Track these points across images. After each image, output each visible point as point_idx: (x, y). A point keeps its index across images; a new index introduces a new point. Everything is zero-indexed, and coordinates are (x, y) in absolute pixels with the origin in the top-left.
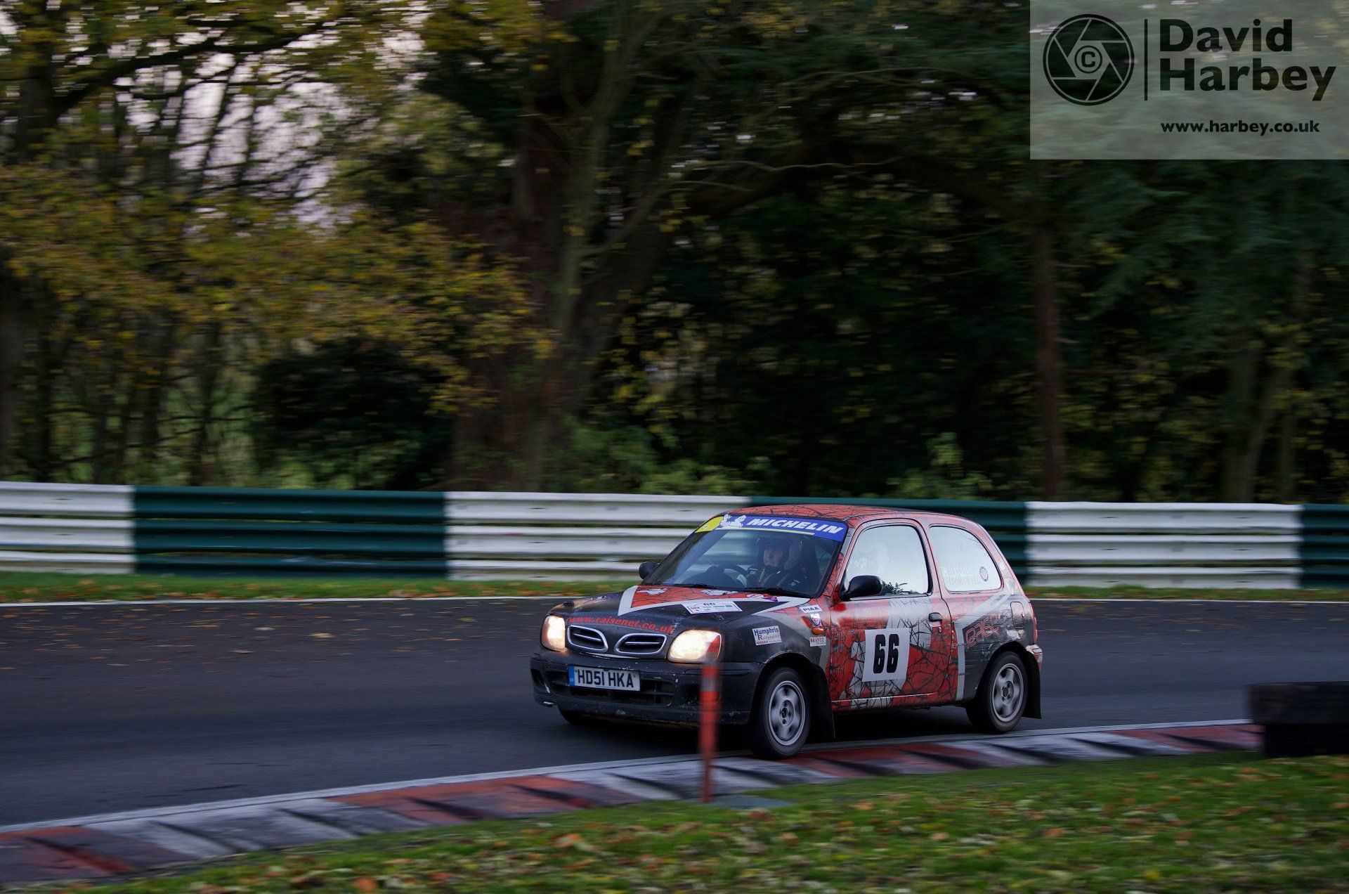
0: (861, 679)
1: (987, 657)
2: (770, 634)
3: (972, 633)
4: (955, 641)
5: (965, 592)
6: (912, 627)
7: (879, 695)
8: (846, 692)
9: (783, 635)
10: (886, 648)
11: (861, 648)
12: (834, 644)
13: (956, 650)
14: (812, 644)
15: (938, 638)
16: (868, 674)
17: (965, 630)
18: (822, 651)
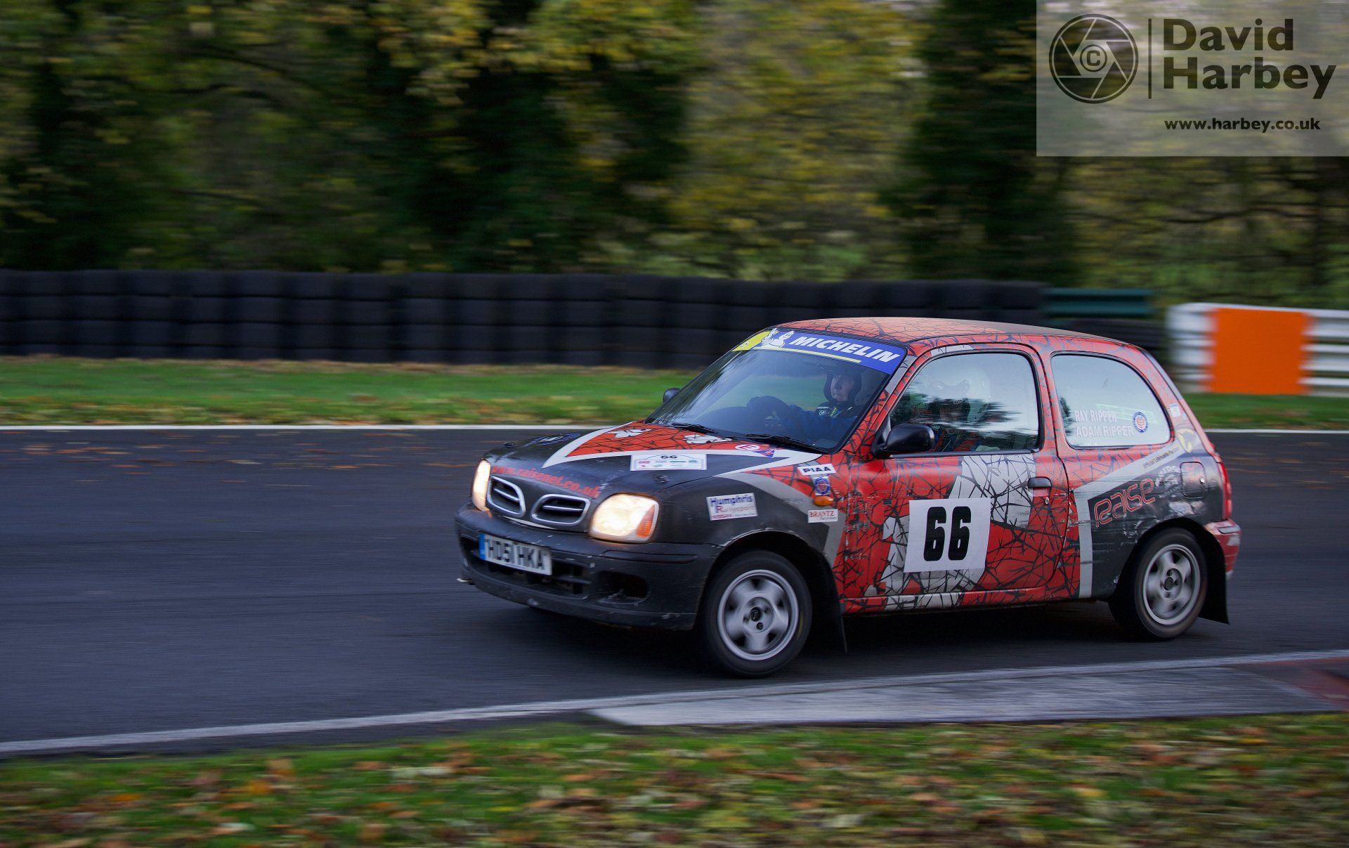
0: (902, 569)
1: (1133, 539)
2: (738, 505)
3: (1106, 506)
4: (1075, 517)
5: (1101, 448)
6: (995, 496)
7: (937, 590)
8: (875, 586)
9: (759, 506)
10: (947, 527)
11: (901, 526)
12: (852, 520)
13: (1075, 530)
14: (811, 520)
15: (1044, 513)
16: (915, 560)
17: (1092, 502)
18: (830, 531)
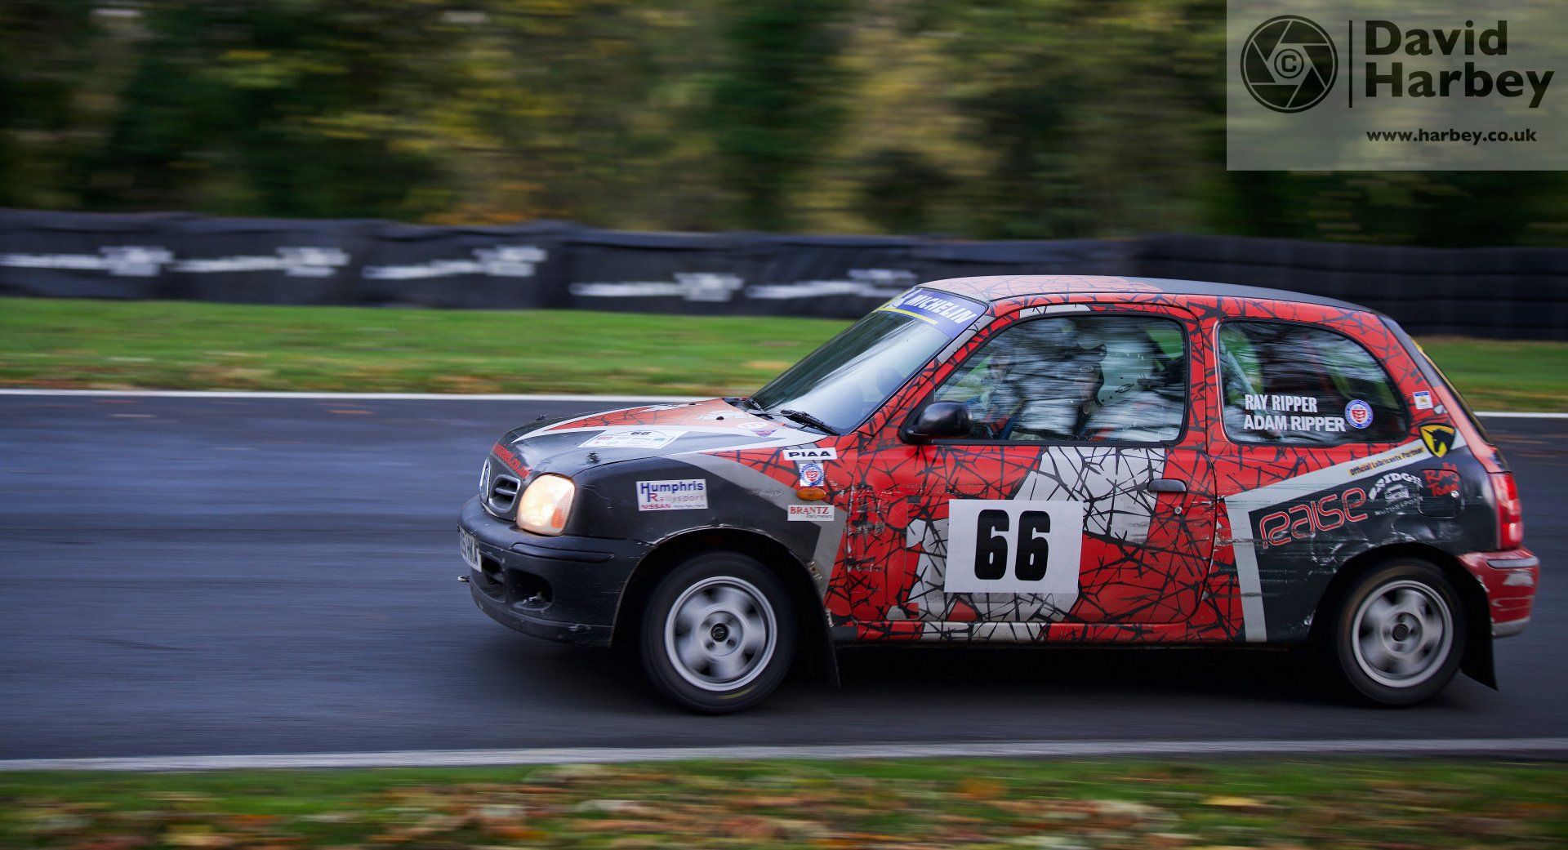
0: (942, 587)
1: (1329, 566)
2: (679, 493)
3: (1281, 521)
4: (1226, 532)
6: (1092, 500)
7: (1004, 617)
8: (900, 607)
9: (711, 496)
10: (1012, 537)
11: (935, 532)
12: (855, 521)
13: (1228, 551)
14: (792, 517)
15: (1172, 526)
16: (960, 574)
17: (1255, 516)
18: (822, 532)
